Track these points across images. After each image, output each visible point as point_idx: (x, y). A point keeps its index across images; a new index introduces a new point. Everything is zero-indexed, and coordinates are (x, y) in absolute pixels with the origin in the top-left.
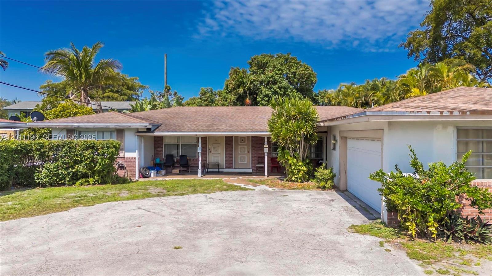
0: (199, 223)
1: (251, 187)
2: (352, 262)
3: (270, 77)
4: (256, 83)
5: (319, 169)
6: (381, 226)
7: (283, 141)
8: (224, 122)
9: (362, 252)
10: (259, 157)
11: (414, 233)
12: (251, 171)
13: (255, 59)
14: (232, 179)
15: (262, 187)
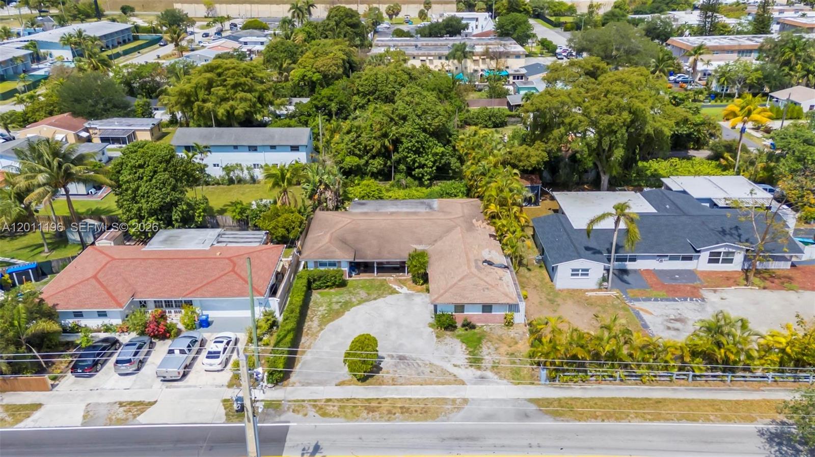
1: (400, 290)
3: (409, 131)
4: (397, 134)
14: (390, 279)
15: (404, 290)
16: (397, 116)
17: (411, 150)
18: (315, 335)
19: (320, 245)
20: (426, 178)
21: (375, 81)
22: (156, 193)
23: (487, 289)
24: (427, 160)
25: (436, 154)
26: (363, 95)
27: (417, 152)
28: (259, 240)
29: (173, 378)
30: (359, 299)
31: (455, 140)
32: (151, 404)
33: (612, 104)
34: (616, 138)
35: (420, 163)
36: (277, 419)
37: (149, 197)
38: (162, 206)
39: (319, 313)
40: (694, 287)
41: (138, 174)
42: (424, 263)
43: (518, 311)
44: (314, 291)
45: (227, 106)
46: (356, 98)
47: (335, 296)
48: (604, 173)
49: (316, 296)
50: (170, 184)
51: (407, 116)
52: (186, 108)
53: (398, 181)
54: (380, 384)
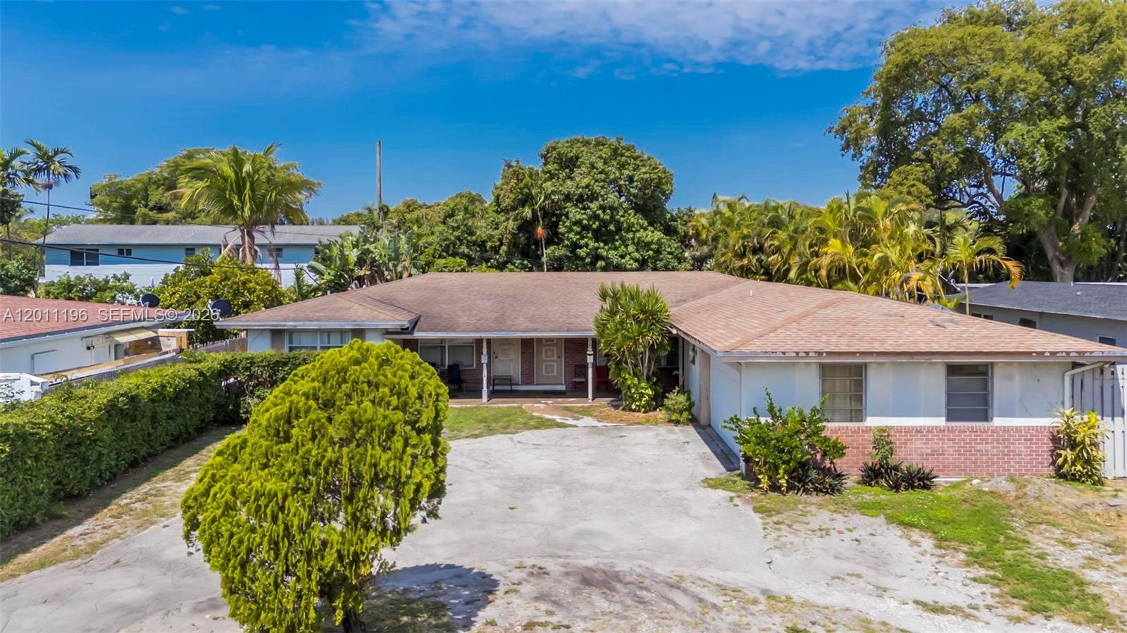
0: (521, 479)
1: (571, 422)
2: (697, 518)
3: (583, 188)
4: (555, 198)
5: (671, 396)
6: (738, 479)
7: (619, 353)
8: (520, 311)
9: (709, 508)
10: (576, 366)
11: (765, 486)
12: (563, 388)
13: (554, 149)
14: (536, 406)
15: (587, 421)
17: (587, 227)
18: (156, 515)
27: (603, 236)
51: (577, 158)
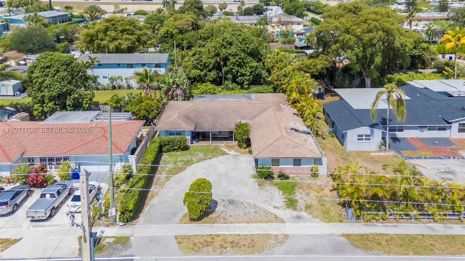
1: (229, 152)
2: (248, 187)
3: (234, 52)
4: (226, 54)
6: (257, 175)
9: (251, 184)
12: (228, 136)
14: (222, 145)
15: (233, 152)
16: (226, 42)
17: (235, 64)
18: (162, 185)
19: (171, 120)
20: (246, 83)
21: (212, 31)
22: (56, 85)
23: (297, 147)
24: (246, 71)
25: (252, 67)
26: (204, 39)
27: (240, 66)
28: (127, 118)
29: (41, 218)
30: (198, 158)
31: (264, 58)
32: (16, 241)
33: (371, 25)
34: (376, 49)
35: (241, 73)
36: (124, 253)
37: (50, 88)
38: (60, 94)
39: (167, 168)
40: (453, 149)
41: (45, 73)
42: (247, 131)
43: (321, 164)
44: (164, 154)
45: (116, 43)
46: (199, 41)
47: (180, 156)
48: (368, 77)
49: (165, 157)
50: (67, 80)
51: (232, 42)
52: (90, 44)
53: (227, 86)
54: (213, 223)
